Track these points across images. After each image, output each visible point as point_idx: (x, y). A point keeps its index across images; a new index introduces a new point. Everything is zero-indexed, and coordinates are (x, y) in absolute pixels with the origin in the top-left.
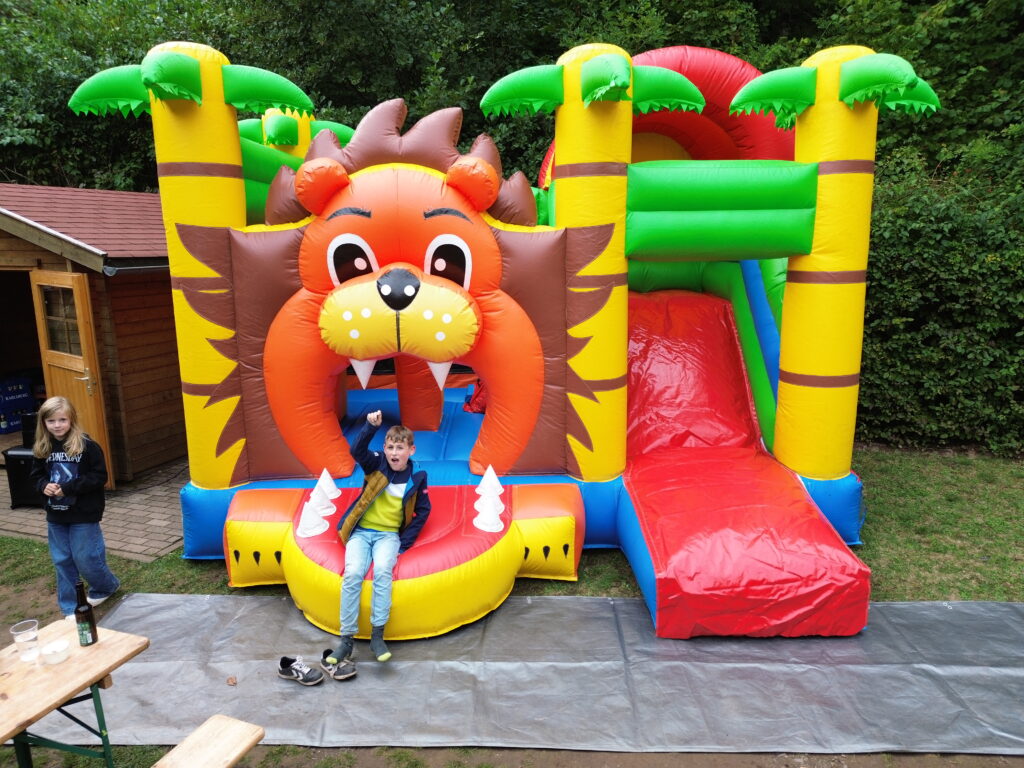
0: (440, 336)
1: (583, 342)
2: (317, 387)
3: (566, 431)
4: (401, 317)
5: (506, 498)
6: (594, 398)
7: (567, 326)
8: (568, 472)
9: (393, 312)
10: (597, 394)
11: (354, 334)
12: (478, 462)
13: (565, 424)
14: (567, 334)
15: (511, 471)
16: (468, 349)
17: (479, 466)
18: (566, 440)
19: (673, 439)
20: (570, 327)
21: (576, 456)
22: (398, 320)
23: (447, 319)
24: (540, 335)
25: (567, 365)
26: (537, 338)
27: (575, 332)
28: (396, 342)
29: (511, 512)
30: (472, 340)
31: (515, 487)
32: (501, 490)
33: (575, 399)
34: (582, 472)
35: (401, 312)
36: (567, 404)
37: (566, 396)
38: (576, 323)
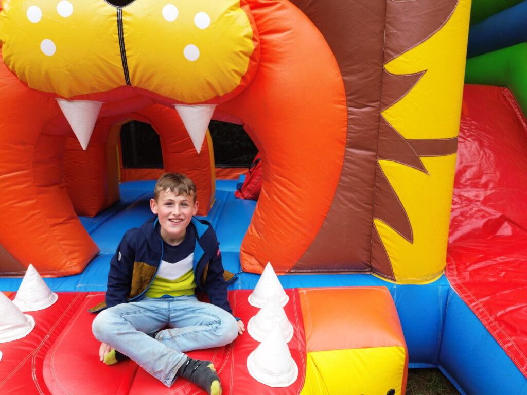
0: (192, 53)
1: (410, 80)
2: (20, 147)
3: (374, 214)
4: (124, 18)
5: (294, 311)
6: (421, 167)
7: (385, 58)
8: (372, 270)
9: (113, 9)
10: (425, 161)
11: (48, 48)
12: (251, 254)
13: (372, 205)
14: (383, 70)
15: (295, 267)
16: (238, 81)
17: (254, 261)
18: (372, 227)
19: (486, 225)
20: (391, 58)
21: (387, 248)
22: (120, 23)
23: (202, 21)
24: (344, 73)
25: (381, 120)
26: (340, 78)
27: (398, 66)
28: (120, 65)
29: (304, 337)
30: (243, 65)
31: (303, 292)
32: (285, 299)
33: (390, 168)
34: (395, 271)
35: (125, 9)
36: (378, 177)
37: (376, 164)
38: (400, 51)
